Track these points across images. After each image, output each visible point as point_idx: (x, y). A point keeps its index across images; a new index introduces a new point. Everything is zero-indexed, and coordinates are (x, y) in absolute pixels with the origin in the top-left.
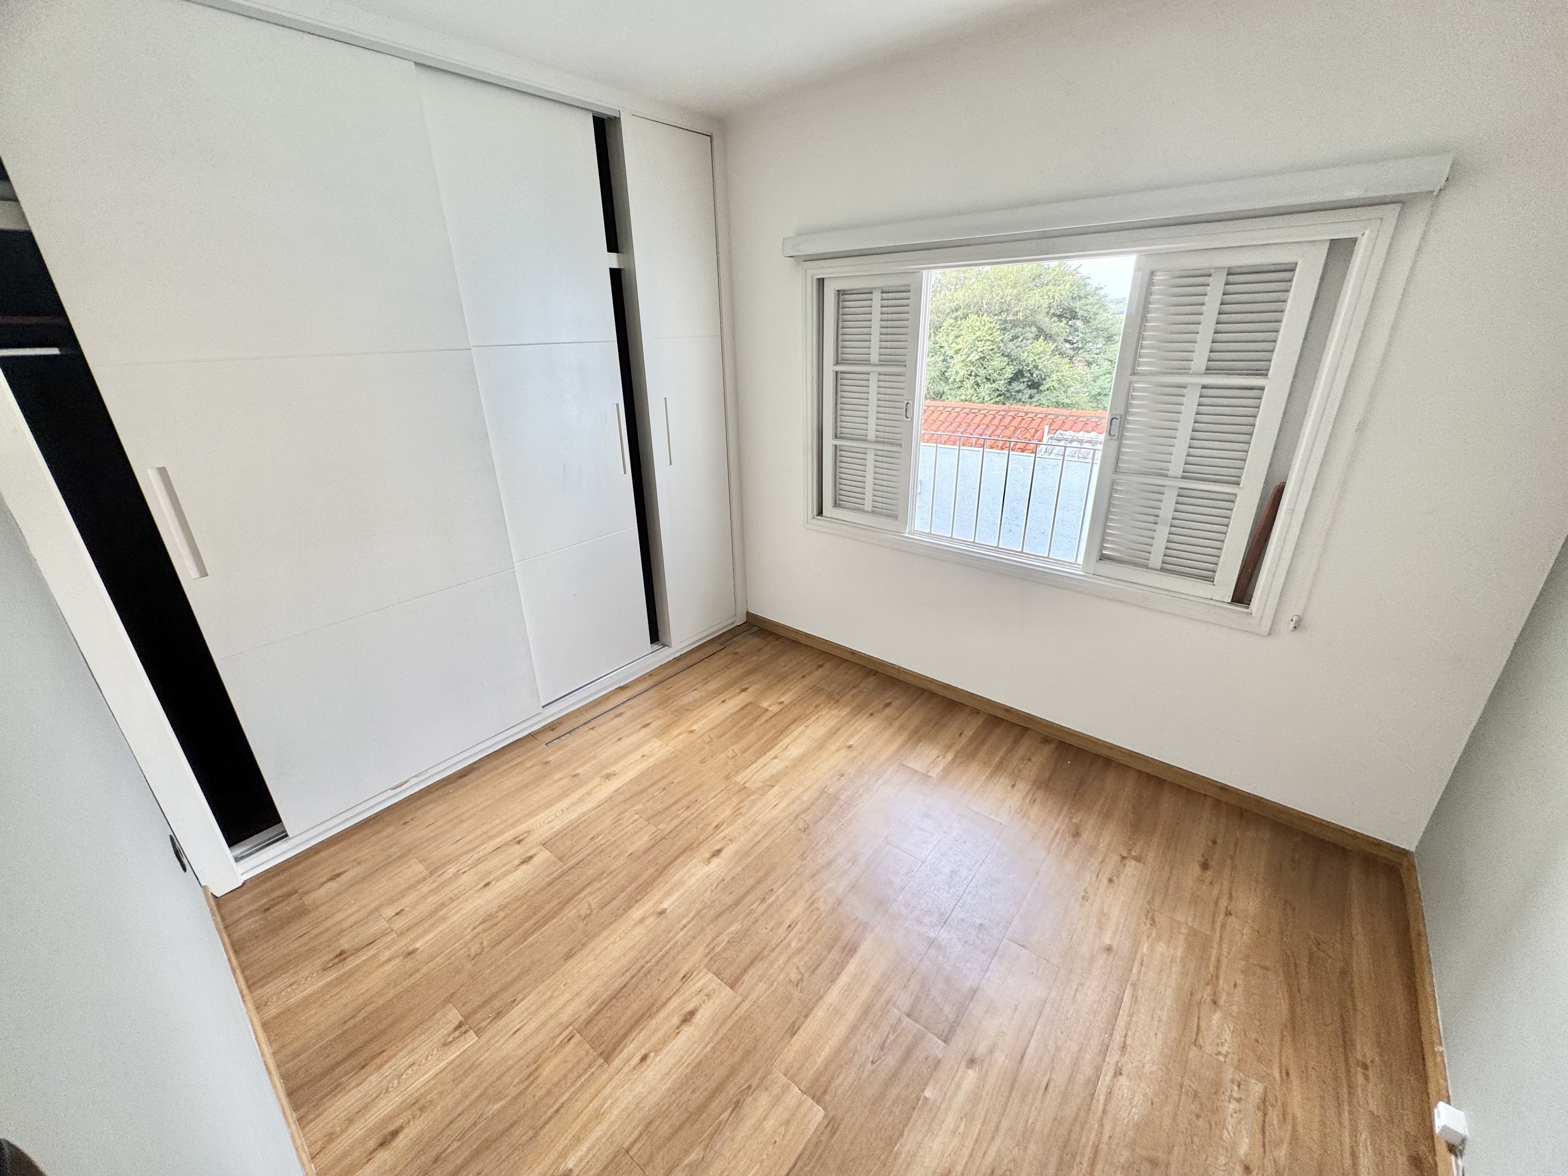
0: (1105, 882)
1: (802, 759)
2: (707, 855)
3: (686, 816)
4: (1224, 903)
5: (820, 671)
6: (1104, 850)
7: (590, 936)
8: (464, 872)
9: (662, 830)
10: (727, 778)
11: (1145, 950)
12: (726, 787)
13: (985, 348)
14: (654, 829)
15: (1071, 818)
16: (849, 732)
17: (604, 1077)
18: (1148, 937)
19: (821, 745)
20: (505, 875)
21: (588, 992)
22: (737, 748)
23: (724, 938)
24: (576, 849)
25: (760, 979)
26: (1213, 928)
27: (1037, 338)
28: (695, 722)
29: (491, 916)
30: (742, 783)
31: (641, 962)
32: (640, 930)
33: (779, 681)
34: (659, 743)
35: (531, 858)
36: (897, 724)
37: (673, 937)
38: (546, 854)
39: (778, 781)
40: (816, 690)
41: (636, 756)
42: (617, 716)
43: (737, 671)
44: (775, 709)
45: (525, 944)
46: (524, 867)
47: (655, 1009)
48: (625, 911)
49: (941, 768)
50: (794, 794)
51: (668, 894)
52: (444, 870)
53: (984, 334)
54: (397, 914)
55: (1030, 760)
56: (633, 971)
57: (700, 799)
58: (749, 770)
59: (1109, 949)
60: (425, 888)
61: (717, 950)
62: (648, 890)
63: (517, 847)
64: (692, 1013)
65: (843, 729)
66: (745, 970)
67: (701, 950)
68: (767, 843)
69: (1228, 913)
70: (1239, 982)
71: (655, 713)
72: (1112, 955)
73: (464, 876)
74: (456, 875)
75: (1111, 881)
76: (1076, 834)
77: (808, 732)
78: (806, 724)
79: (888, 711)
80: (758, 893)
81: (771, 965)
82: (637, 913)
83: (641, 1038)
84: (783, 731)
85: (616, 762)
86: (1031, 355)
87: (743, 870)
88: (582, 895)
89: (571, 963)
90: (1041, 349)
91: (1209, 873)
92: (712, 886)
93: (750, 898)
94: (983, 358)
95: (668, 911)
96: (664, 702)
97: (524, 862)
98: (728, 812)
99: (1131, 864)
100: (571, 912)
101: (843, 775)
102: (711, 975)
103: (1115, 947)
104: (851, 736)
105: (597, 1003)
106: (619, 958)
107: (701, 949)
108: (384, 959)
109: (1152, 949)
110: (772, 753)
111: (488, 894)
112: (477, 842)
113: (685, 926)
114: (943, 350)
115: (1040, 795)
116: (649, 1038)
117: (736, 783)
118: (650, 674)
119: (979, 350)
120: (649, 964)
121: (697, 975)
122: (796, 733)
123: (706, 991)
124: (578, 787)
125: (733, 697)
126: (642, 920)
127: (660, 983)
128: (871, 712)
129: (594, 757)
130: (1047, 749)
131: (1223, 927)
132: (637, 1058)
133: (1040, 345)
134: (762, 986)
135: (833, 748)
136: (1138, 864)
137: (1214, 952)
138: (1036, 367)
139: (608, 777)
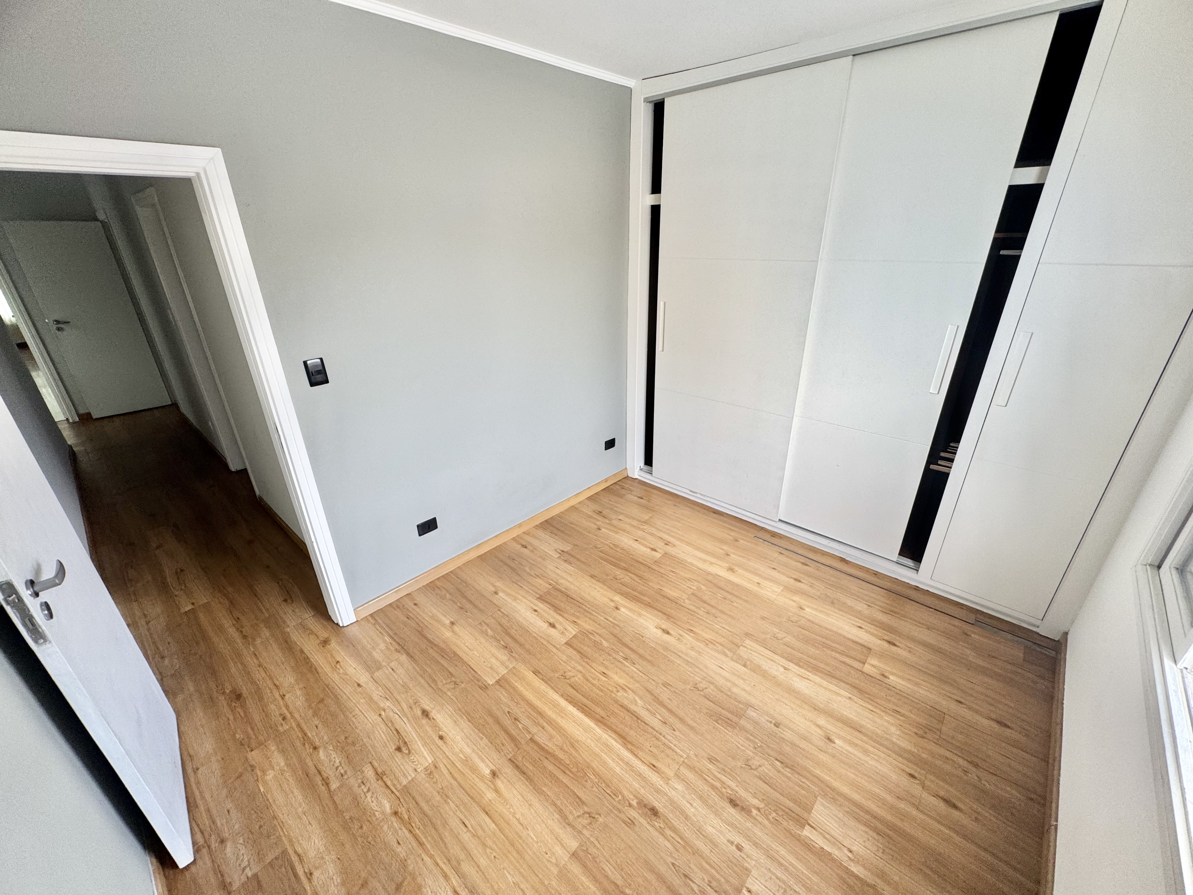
2: (663, 627)
3: (699, 613)
8: (644, 531)
9: (684, 602)
12: (736, 634)
14: (685, 598)
17: (530, 598)
20: (644, 545)
22: (789, 639)
23: (598, 638)
24: (664, 566)
25: (569, 657)
30: (744, 644)
31: (586, 604)
32: (606, 601)
34: (778, 590)
35: (656, 551)
37: (601, 616)
38: (659, 555)
39: (753, 670)
45: (601, 560)
46: (649, 550)
47: (559, 612)
48: (619, 593)
50: (739, 682)
51: (631, 610)
52: (645, 525)
54: (620, 519)
56: (581, 601)
58: (763, 649)
60: (635, 523)
61: (591, 636)
62: (634, 601)
63: (663, 544)
64: (554, 627)
65: (863, 737)
66: (575, 649)
67: (590, 628)
68: (678, 661)
71: (818, 583)
73: (642, 532)
74: (642, 529)
77: (843, 700)
79: (936, 802)
80: (633, 656)
81: (577, 662)
82: (618, 598)
83: (545, 608)
85: (747, 570)
87: (652, 647)
88: (630, 574)
89: (589, 578)
92: (638, 630)
93: (628, 651)
95: (618, 611)
97: (652, 549)
98: (708, 637)
100: (619, 573)
102: (575, 633)
106: (589, 595)
107: (592, 628)
108: (597, 523)
110: (792, 666)
111: (632, 542)
112: (665, 530)
113: (607, 620)
116: (544, 611)
117: (742, 640)
120: (585, 607)
121: (576, 627)
122: (833, 687)
123: (565, 632)
124: (718, 558)
125: (874, 635)
126: (613, 601)
127: (573, 612)
129: (749, 560)
132: (536, 608)
134: (564, 658)
139: (731, 569)
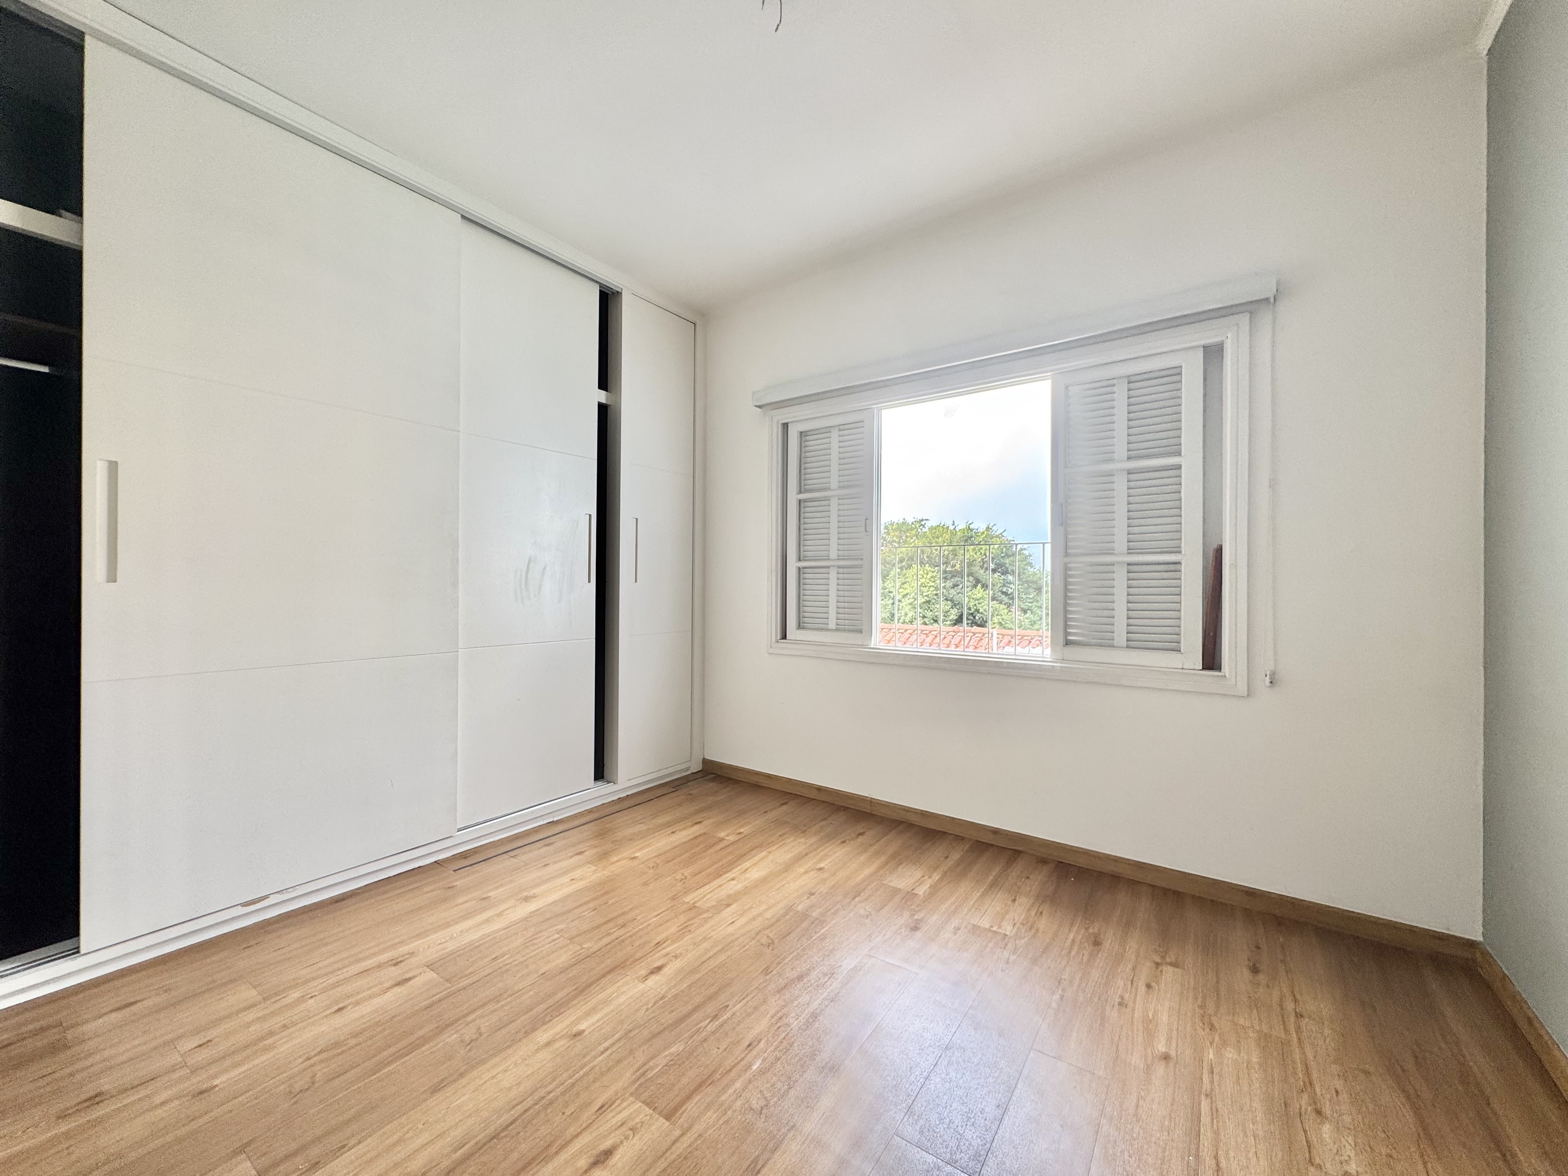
0: (1142, 989)
1: (764, 880)
2: (643, 972)
3: (620, 934)
4: (1290, 1006)
5: (785, 807)
6: (1133, 957)
7: (473, 1065)
8: (312, 997)
9: (588, 949)
10: (673, 898)
11: (1211, 1056)
12: (672, 907)
13: (929, 593)
14: (579, 947)
15: (1087, 929)
16: (818, 858)
18: (1211, 1043)
19: (788, 867)
20: (370, 997)
21: (457, 1133)
22: (687, 872)
23: (661, 1061)
24: (471, 970)
25: (708, 1107)
26: (1286, 1031)
27: (975, 586)
28: (640, 850)
29: (337, 1044)
30: (691, 902)
31: (542, 1092)
32: (545, 1055)
33: (738, 816)
34: (594, 868)
35: (408, 980)
36: (872, 849)
37: (589, 1062)
38: (430, 975)
39: (736, 900)
40: (779, 823)
41: (566, 879)
42: (546, 846)
43: (692, 807)
44: (732, 838)
45: (378, 1075)
46: (398, 990)
47: (554, 1149)
48: (527, 1034)
49: (928, 886)
50: (755, 912)
51: (588, 1014)
52: (284, 995)
53: (928, 581)
54: (200, 1046)
55: (1028, 878)
56: (529, 1102)
57: (639, 918)
58: (702, 890)
59: (1166, 1057)
60: (251, 1015)
61: (650, 1075)
62: (561, 1011)
63: (393, 968)
64: (608, 1153)
65: (812, 855)
66: (688, 1098)
67: (626, 1076)
68: (721, 958)
69: (1299, 1016)
70: (1340, 1088)
71: (593, 842)
72: (1171, 1064)
73: (312, 1001)
74: (301, 999)
75: (1149, 986)
76: (1097, 943)
77: (771, 857)
78: (769, 850)
79: (861, 839)
80: (710, 1009)
81: (724, 1090)
82: (542, 1036)
84: (741, 857)
85: (538, 885)
86: (972, 600)
87: (690, 987)
88: (469, 1019)
89: (440, 1096)
90: (979, 596)
91: (1261, 977)
92: (647, 1004)
93: (696, 1016)
94: (928, 602)
95: (586, 1033)
96: (602, 834)
97: (398, 984)
98: (674, 929)
99: (1169, 973)
100: (450, 1037)
101: (813, 894)
102: (640, 1104)
103: (1173, 1053)
104: (821, 860)
105: (467, 1146)
106: (509, 1089)
107: (628, 1074)
108: (158, 1102)
109: (1219, 1054)
110: (730, 875)
111: (339, 1020)
112: (339, 965)
113: (607, 1049)
114: (892, 595)
115: (1046, 909)
117: (684, 903)
118: (590, 811)
119: (924, 594)
120: (552, 1095)
121: (619, 1105)
122: (757, 858)
123: (631, 1124)
124: (484, 909)
125: (684, 829)
126: (548, 1044)
127: (564, 1117)
128: (843, 840)
129: (511, 882)
130: (1046, 869)
131: (1298, 1029)
133: (979, 592)
134: (711, 1116)
135: (802, 870)
136: (1176, 970)
137: (1297, 1056)
138: (977, 611)
139: (526, 899)
